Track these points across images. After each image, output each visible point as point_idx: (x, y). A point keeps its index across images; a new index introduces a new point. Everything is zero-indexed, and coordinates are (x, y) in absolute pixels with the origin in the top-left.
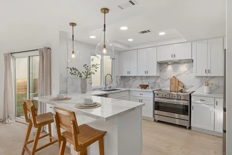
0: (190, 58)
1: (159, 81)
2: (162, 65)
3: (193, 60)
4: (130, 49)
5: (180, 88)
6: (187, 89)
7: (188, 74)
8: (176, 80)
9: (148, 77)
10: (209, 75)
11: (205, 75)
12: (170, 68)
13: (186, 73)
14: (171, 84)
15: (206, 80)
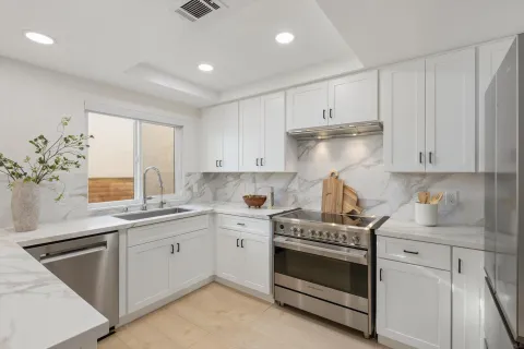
0: (375, 118)
1: (294, 186)
2: (301, 141)
3: (381, 126)
4: (224, 100)
5: (349, 207)
6: (368, 209)
7: (368, 167)
8: (337, 185)
9: (268, 176)
10: (430, 168)
11: (420, 168)
12: (322, 150)
13: (364, 163)
14: (326, 194)
15: (419, 183)
